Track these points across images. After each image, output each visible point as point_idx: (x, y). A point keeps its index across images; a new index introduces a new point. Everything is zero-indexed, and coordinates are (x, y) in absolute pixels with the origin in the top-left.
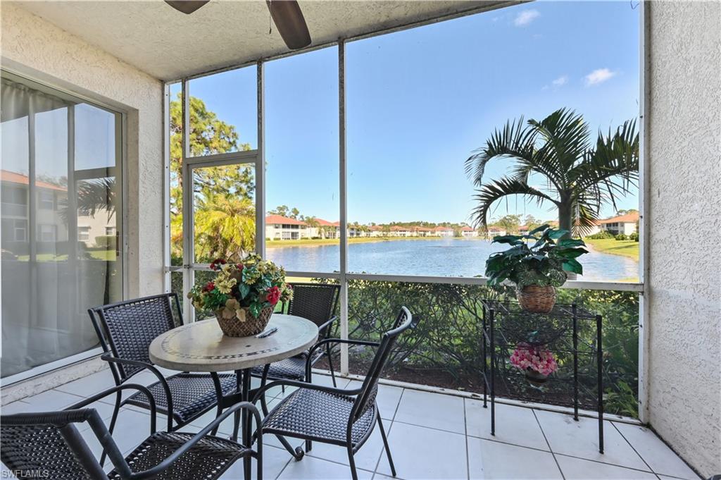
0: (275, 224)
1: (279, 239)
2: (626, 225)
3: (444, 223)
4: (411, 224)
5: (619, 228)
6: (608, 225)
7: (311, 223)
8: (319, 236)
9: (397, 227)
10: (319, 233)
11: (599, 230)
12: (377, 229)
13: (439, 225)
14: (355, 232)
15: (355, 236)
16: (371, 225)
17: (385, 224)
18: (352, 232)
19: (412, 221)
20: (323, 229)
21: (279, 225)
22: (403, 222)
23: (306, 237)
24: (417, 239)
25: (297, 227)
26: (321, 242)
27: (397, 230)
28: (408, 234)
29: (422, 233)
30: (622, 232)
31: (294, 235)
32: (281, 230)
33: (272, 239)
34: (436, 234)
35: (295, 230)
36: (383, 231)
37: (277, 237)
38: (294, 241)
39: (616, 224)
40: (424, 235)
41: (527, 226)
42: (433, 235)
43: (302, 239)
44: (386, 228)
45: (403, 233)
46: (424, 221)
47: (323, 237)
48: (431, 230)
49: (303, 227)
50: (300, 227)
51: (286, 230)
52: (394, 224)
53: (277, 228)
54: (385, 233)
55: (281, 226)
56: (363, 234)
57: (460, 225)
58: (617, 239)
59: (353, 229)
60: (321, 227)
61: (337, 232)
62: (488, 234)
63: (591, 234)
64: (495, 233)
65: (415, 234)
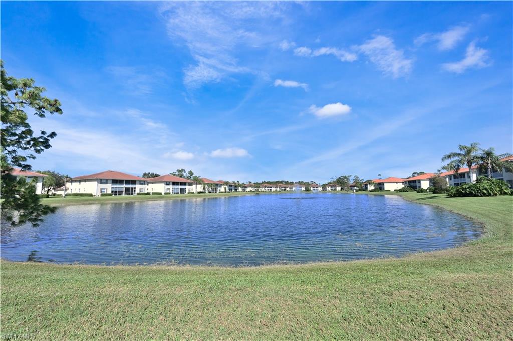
0: (166, 182)
1: (170, 193)
2: (422, 182)
3: (299, 182)
4: (276, 182)
5: (417, 184)
6: (410, 182)
7: (198, 181)
8: (204, 191)
9: (265, 185)
10: (204, 189)
11: (403, 186)
12: (251, 186)
13: (296, 183)
14: (233, 188)
15: (233, 191)
16: (248, 183)
17: (258, 182)
18: (231, 188)
20: (206, 186)
21: (170, 182)
22: (271, 181)
23: (192, 191)
24: (280, 192)
25: (185, 184)
26: (205, 196)
27: (265, 187)
28: (273, 189)
29: (284, 188)
30: (420, 187)
31: (182, 191)
32: (171, 187)
33: (163, 194)
34: (294, 189)
35: (183, 187)
36: (256, 187)
37: (168, 192)
38: (182, 195)
39: (415, 181)
40: (285, 190)
41: (355, 184)
42: (291, 190)
43: (189, 193)
44: (257, 185)
45: (270, 188)
46: (286, 180)
47: (207, 192)
48: (289, 186)
49: (190, 184)
50: (187, 184)
51: (176, 187)
52: (265, 182)
53: (167, 185)
54: (256, 189)
56: (240, 189)
57: (310, 183)
58: (418, 192)
59: (231, 186)
60: (205, 184)
61: (219, 188)
62: (329, 189)
63: (398, 189)
64: (334, 188)
65: (278, 189)
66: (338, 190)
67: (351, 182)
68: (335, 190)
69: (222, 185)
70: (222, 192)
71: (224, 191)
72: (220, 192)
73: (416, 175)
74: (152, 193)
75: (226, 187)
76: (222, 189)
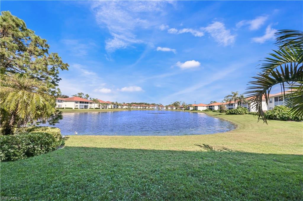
0: (76, 101)
1: (78, 108)
2: (215, 107)
3: (153, 104)
4: (140, 104)
5: (213, 108)
6: (210, 106)
7: (95, 101)
8: (99, 107)
9: (134, 105)
10: (99, 106)
11: (207, 108)
12: (126, 105)
13: (151, 104)
14: (116, 106)
15: (116, 108)
16: (123, 103)
17: (129, 103)
18: (115, 106)
19: (141, 102)
20: (101, 104)
21: (78, 102)
22: (136, 103)
23: (92, 108)
24: (143, 110)
25: (88, 103)
26: (100, 111)
27: (134, 106)
28: (139, 107)
29: (145, 107)
30: (214, 109)
31: (86, 107)
32: (79, 104)
33: (73, 108)
34: (150, 108)
35: (86, 105)
36: (129, 106)
37: (77, 107)
38: (86, 110)
39: (212, 106)
40: (145, 108)
41: (183, 106)
42: (149, 108)
43: (90, 109)
44: (130, 105)
45: (137, 107)
46: (145, 103)
47: (101, 108)
48: (148, 106)
49: (91, 103)
50: (89, 103)
51: (82, 104)
52: (133, 103)
53: (77, 103)
54: (129, 107)
55: (79, 102)
56: (120, 107)
57: (159, 105)
58: (213, 112)
59: (115, 105)
60: (100, 103)
61: (108, 106)
62: (169, 108)
63: (204, 110)
64: (172, 108)
65: (142, 108)
66: (174, 109)
67: (181, 105)
68: (173, 109)
69: (110, 104)
70: (110, 109)
71: (111, 108)
72: (108, 109)
73: (212, 103)
74: (66, 108)
75: (112, 105)
76: (110, 107)
